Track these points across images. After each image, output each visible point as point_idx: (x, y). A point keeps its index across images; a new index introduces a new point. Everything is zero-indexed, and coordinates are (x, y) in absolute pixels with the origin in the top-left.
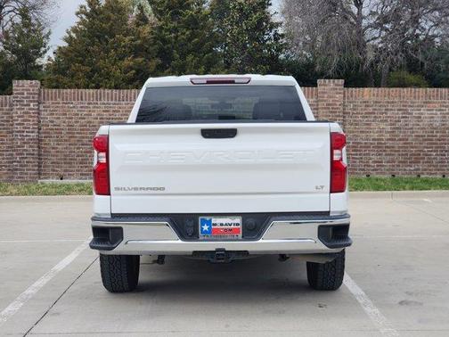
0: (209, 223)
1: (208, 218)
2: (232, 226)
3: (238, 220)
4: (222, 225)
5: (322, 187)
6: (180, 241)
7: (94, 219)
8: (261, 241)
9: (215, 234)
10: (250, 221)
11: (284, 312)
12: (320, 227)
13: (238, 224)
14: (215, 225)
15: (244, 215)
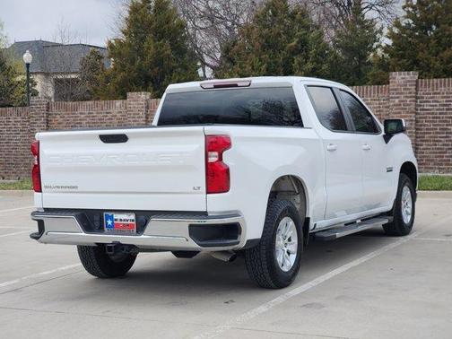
0: (111, 218)
1: (110, 214)
2: (129, 222)
3: (133, 217)
4: (121, 220)
5: (199, 188)
6: (83, 234)
7: (32, 214)
8: (142, 236)
9: (116, 228)
10: (142, 218)
11: (187, 303)
12: (191, 226)
13: (133, 221)
14: (116, 220)
15: (136, 212)
